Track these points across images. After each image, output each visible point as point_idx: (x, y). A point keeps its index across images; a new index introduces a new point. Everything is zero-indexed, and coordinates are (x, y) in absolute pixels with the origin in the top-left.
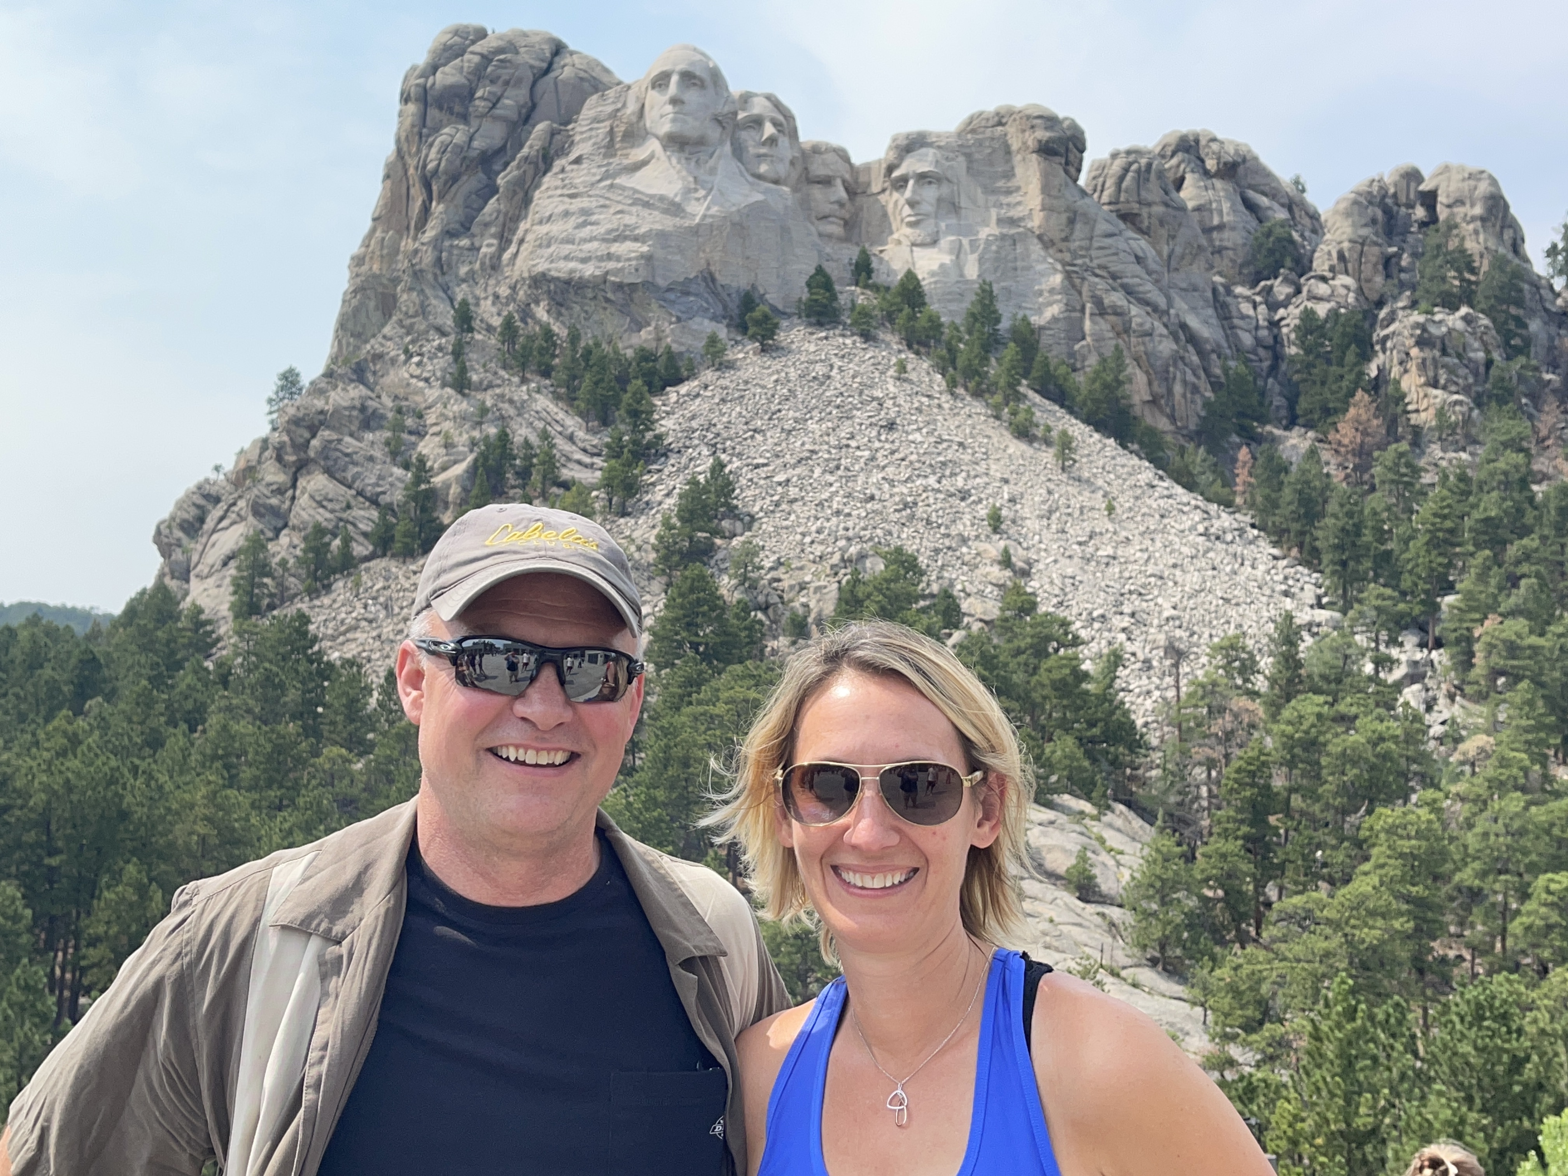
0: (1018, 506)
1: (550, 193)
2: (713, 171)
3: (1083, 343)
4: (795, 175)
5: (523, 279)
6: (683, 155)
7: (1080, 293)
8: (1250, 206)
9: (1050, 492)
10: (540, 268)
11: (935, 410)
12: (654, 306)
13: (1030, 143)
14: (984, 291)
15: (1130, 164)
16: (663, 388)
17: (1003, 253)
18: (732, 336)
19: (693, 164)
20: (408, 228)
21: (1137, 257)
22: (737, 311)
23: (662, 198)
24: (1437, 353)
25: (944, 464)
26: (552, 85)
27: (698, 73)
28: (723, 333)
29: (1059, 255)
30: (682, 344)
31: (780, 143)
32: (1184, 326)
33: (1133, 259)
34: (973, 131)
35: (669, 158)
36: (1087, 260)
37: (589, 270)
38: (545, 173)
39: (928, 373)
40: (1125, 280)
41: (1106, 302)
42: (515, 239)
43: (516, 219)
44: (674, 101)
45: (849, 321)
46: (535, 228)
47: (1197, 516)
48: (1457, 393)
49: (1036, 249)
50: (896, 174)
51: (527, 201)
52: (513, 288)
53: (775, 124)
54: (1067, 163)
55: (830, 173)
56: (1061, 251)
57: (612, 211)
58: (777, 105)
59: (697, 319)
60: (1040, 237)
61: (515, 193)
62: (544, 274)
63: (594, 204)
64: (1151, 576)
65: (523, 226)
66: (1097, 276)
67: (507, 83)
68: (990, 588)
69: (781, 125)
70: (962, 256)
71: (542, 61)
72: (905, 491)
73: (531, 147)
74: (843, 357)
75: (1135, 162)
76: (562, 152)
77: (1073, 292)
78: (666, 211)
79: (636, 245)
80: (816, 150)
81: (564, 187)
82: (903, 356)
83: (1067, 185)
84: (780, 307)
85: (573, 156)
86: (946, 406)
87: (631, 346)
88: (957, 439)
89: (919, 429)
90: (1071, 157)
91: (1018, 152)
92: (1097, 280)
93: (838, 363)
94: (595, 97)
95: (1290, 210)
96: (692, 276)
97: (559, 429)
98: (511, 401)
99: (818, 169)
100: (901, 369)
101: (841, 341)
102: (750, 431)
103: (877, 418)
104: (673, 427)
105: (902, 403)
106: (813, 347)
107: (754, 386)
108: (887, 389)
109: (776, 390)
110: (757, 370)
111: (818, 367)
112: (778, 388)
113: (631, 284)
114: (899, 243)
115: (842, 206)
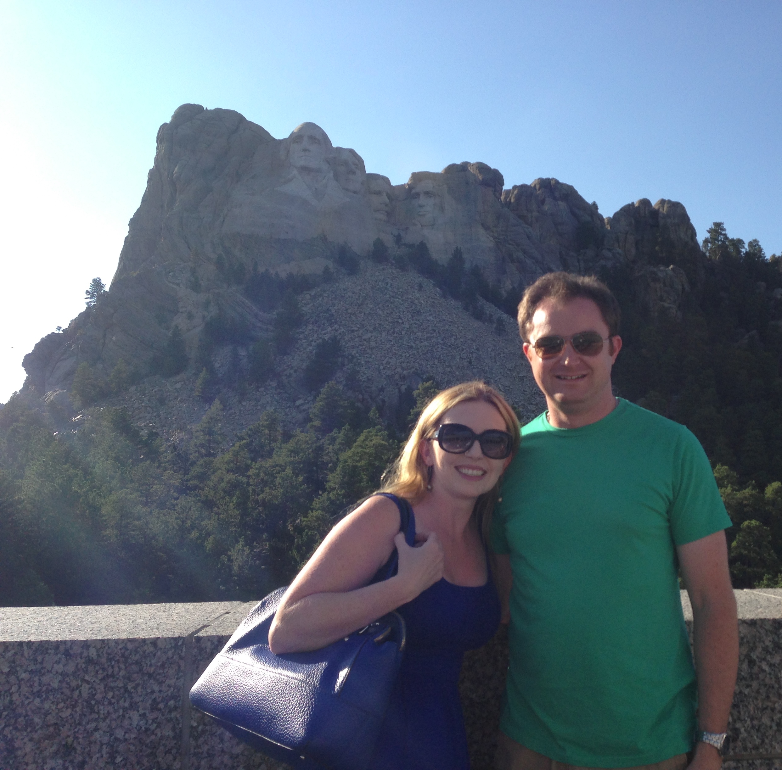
0: (481, 353)
2: (325, 186)
3: (505, 275)
4: (363, 190)
5: (226, 235)
6: (309, 177)
7: (502, 252)
8: (575, 215)
9: (495, 346)
10: (237, 230)
11: (438, 306)
12: (296, 251)
13: (478, 180)
14: (457, 249)
15: (523, 192)
16: (302, 292)
18: (335, 267)
19: (315, 182)
21: (528, 236)
22: (337, 255)
23: (299, 198)
24: (662, 285)
25: (444, 331)
26: (238, 138)
27: (317, 137)
28: (331, 265)
29: (492, 234)
30: (310, 270)
31: (357, 173)
33: (526, 237)
34: (450, 172)
35: (302, 178)
36: (505, 237)
37: (262, 232)
38: (237, 182)
39: (433, 287)
40: (523, 247)
41: (515, 257)
42: (222, 214)
44: (306, 150)
45: (394, 262)
46: (233, 209)
48: (670, 304)
49: (481, 230)
50: (413, 191)
51: (228, 196)
52: (221, 239)
53: (355, 164)
54: (495, 191)
55: (381, 190)
56: (493, 232)
58: (355, 155)
59: (318, 258)
60: (482, 225)
62: (238, 233)
65: (226, 209)
66: (510, 244)
69: (357, 165)
70: (446, 232)
74: (392, 279)
75: (525, 191)
76: (246, 171)
77: (499, 251)
78: (301, 204)
80: (373, 177)
82: (421, 279)
83: (495, 201)
84: (358, 253)
86: (444, 304)
87: (284, 270)
90: (497, 188)
93: (389, 281)
95: (592, 217)
96: (315, 237)
97: (249, 312)
98: (223, 296)
99: (374, 187)
100: (420, 287)
101: (390, 271)
102: (349, 314)
103: (411, 309)
104: (309, 311)
105: (422, 302)
106: (377, 274)
107: (349, 292)
108: (415, 295)
109: (360, 294)
110: (350, 284)
111: (380, 283)
112: (361, 293)
113: (284, 240)
114: (415, 225)
115: (386, 205)
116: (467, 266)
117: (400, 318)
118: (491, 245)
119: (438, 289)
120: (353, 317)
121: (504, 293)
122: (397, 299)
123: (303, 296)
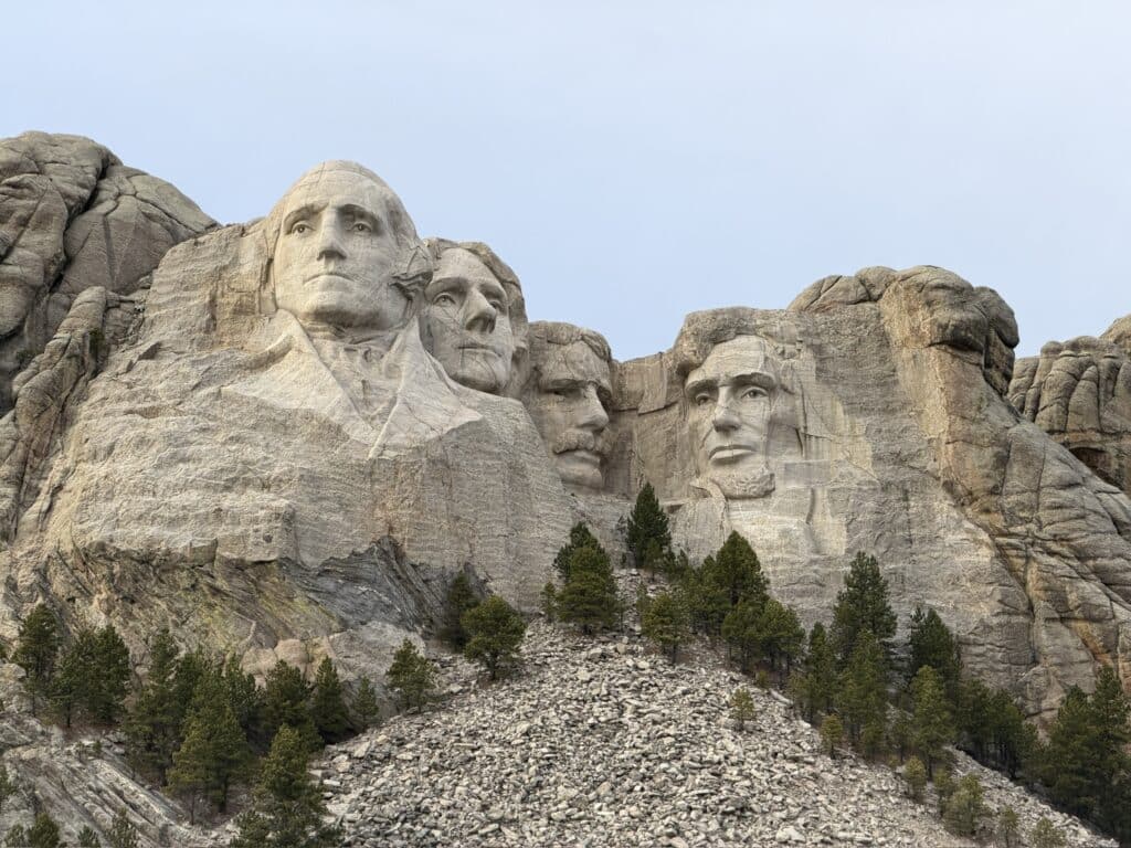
1: (108, 407)
2: (392, 371)
3: (1038, 669)
4: (519, 379)
5: (61, 556)
6: (341, 345)
7: (1024, 584)
10: (96, 536)
11: (811, 785)
12: (299, 601)
13: (925, 330)
14: (863, 576)
15: (1083, 367)
16: (323, 746)
17: (888, 515)
18: (433, 652)
19: (359, 359)
21: (1116, 522)
22: (441, 611)
23: (309, 416)
26: (99, 227)
27: (368, 208)
28: (421, 648)
29: (984, 518)
30: (350, 668)
31: (497, 325)
33: (1111, 526)
34: (823, 309)
35: (318, 349)
36: (1033, 527)
37: (182, 540)
38: (95, 374)
39: (787, 719)
40: (1099, 562)
41: (1072, 598)
42: (45, 486)
43: (44, 452)
44: (331, 254)
45: (638, 628)
46: (82, 466)
49: (942, 505)
50: (695, 378)
51: (64, 421)
52: (42, 573)
53: (488, 293)
54: (988, 365)
55: (579, 377)
56: (987, 511)
57: (220, 437)
58: (492, 263)
59: (376, 625)
60: (949, 487)
61: (45, 407)
62: (102, 546)
63: (190, 426)
65: (58, 464)
66: (1052, 554)
67: (24, 223)
69: (498, 296)
70: (817, 518)
71: (83, 186)
73: (71, 330)
74: (638, 690)
75: (1090, 363)
76: (125, 336)
77: (1013, 581)
78: (315, 438)
79: (267, 496)
80: (551, 336)
81: (130, 399)
82: (741, 689)
83: (990, 400)
84: (512, 602)
85: (144, 347)
86: (830, 777)
87: (260, 673)
89: (789, 819)
90: (996, 355)
91: (904, 345)
92: (1053, 561)
94: (181, 246)
96: (361, 550)
97: (139, 821)
98: (49, 772)
99: (556, 370)
101: (630, 663)
102: (493, 821)
103: (715, 798)
104: (349, 816)
105: (753, 771)
106: (583, 674)
107: (489, 740)
108: (724, 748)
109: (529, 748)
110: (489, 713)
111: (596, 709)
112: (533, 745)
113: (262, 563)
114: (704, 494)
115: (598, 431)
118: (984, 556)
119: (804, 723)
120: (510, 833)
121: (1041, 734)
122: (664, 765)
123: (324, 764)
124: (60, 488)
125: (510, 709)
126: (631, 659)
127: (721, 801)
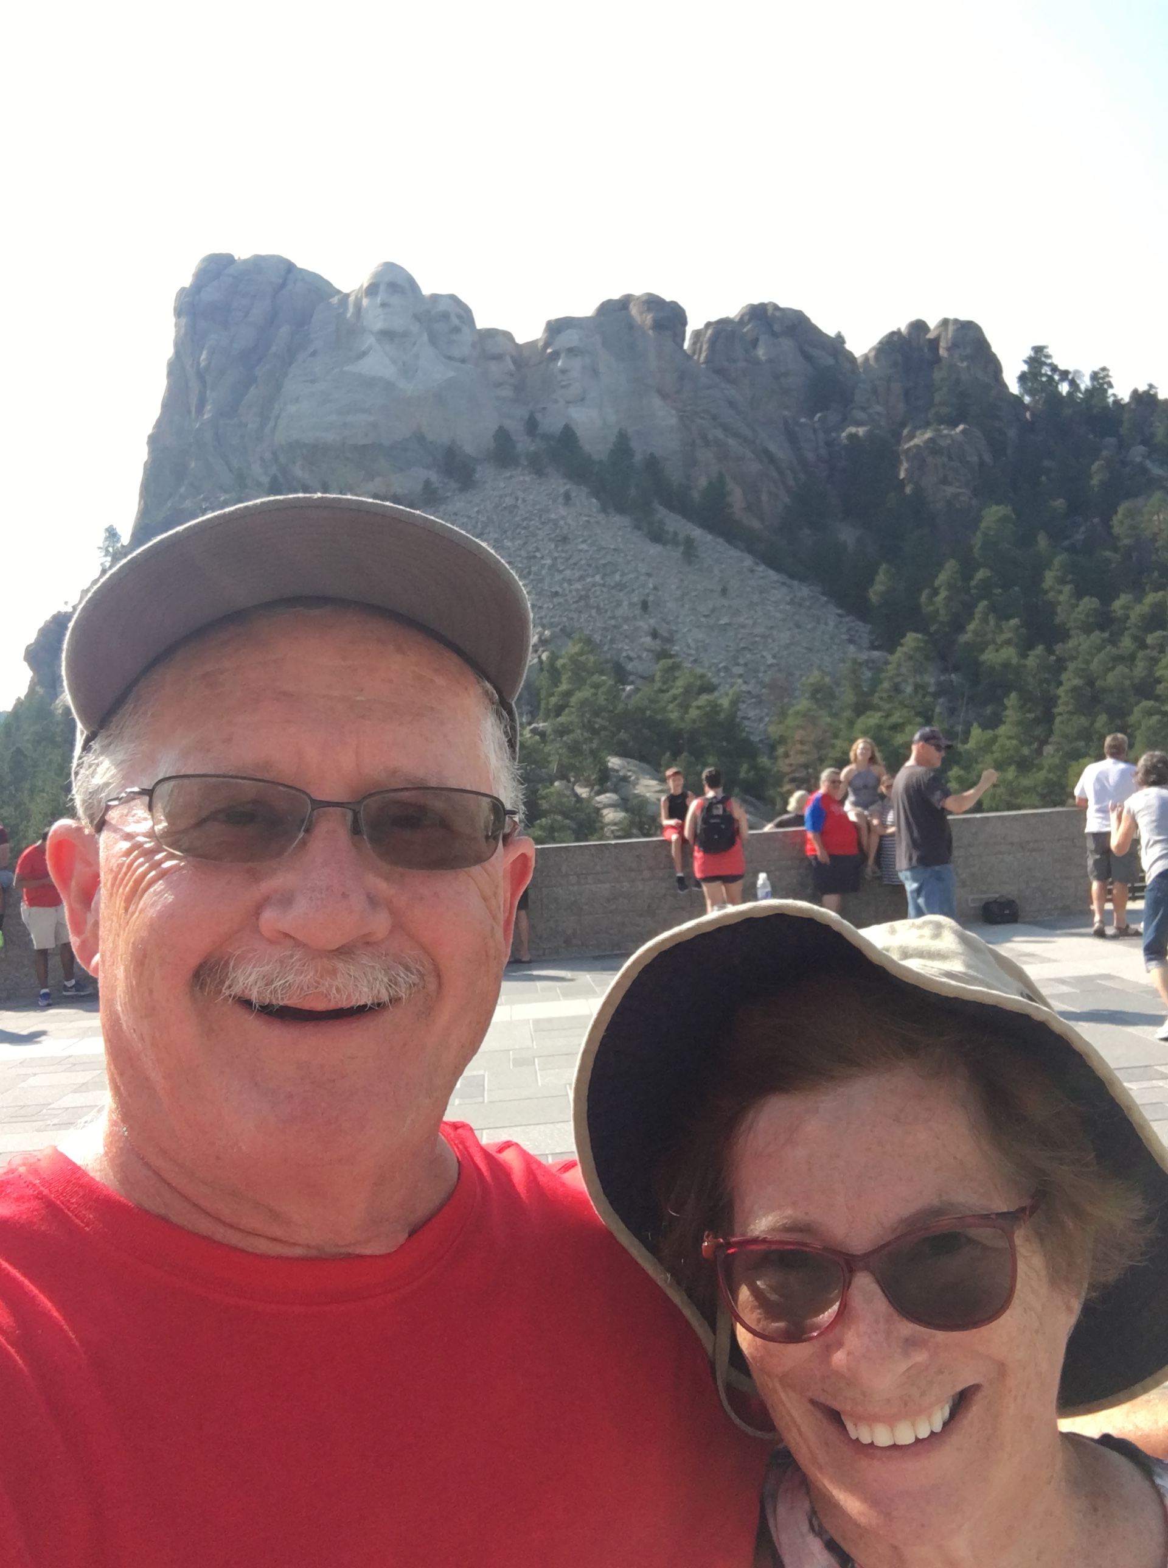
0: (660, 593)
1: (296, 379)
2: (416, 355)
3: (697, 469)
4: (475, 355)
5: (281, 447)
6: (392, 346)
7: (691, 431)
8: (808, 357)
9: (682, 580)
10: (294, 437)
11: (595, 526)
12: (382, 461)
13: (648, 321)
14: (621, 435)
15: (720, 331)
17: (633, 405)
18: (441, 479)
19: (401, 351)
20: (189, 412)
21: (729, 402)
22: (442, 462)
24: (945, 459)
25: (604, 565)
26: (288, 296)
27: (398, 282)
28: (434, 477)
29: (673, 404)
30: (405, 488)
31: (462, 331)
32: (766, 451)
33: (727, 404)
34: (604, 314)
35: (383, 349)
36: (694, 407)
37: (331, 437)
38: (290, 364)
39: (586, 498)
40: (722, 420)
41: (710, 437)
42: (273, 416)
43: (272, 401)
44: (384, 305)
45: (525, 464)
46: (286, 407)
47: (784, 590)
48: (959, 487)
49: (656, 400)
50: (550, 350)
52: (274, 454)
53: (459, 317)
55: (501, 351)
56: (675, 401)
57: (343, 391)
58: (459, 302)
59: (415, 469)
60: (659, 391)
61: (270, 381)
63: (330, 386)
64: (756, 636)
65: (277, 406)
66: (702, 418)
67: (254, 297)
68: (645, 655)
69: (463, 318)
70: (604, 409)
71: (278, 279)
72: (579, 587)
73: (278, 345)
74: (525, 490)
75: (723, 329)
76: (301, 347)
77: (686, 431)
78: (384, 389)
81: (305, 375)
82: (568, 487)
84: (474, 456)
85: (311, 350)
86: (603, 522)
88: (612, 547)
89: (583, 542)
90: (678, 331)
92: (702, 421)
93: (521, 494)
94: (322, 304)
95: (835, 357)
96: (407, 437)
99: (492, 349)
100: (567, 497)
101: (522, 479)
103: (554, 535)
105: (570, 522)
106: (502, 485)
108: (559, 512)
111: (507, 500)
113: (364, 446)
114: (556, 401)
115: (512, 375)
116: (638, 457)
117: (538, 549)
118: (674, 421)
119: (594, 500)
121: (696, 495)
122: (533, 522)
124: (278, 417)
125: (470, 502)
126: (522, 477)
127: (557, 536)
